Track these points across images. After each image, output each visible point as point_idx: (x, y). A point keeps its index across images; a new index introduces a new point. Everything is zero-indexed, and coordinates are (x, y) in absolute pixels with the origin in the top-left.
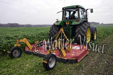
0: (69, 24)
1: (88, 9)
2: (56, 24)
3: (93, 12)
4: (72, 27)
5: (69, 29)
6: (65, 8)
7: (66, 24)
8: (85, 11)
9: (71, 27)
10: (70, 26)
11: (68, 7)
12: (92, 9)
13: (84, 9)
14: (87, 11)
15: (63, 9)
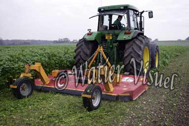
0: (111, 38)
1: (144, 11)
2: (88, 38)
3: (152, 17)
4: (117, 43)
5: (112, 48)
6: (104, 8)
7: (107, 38)
8: (138, 15)
9: (115, 44)
10: (114, 42)
11: (109, 7)
12: (152, 12)
13: (137, 11)
15: (99, 10)
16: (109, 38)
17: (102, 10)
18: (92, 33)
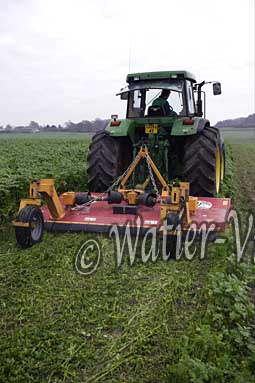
0: (155, 132)
1: (204, 83)
3: (220, 93)
6: (139, 75)
7: (147, 131)
8: (195, 88)
11: (148, 74)
12: (219, 84)
14: (202, 89)
15: (130, 79)
16: (151, 130)
17: (136, 79)
18: (120, 122)
